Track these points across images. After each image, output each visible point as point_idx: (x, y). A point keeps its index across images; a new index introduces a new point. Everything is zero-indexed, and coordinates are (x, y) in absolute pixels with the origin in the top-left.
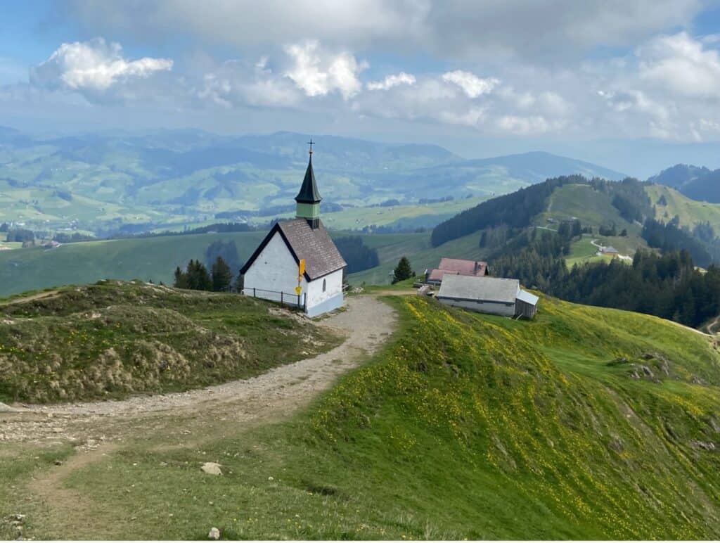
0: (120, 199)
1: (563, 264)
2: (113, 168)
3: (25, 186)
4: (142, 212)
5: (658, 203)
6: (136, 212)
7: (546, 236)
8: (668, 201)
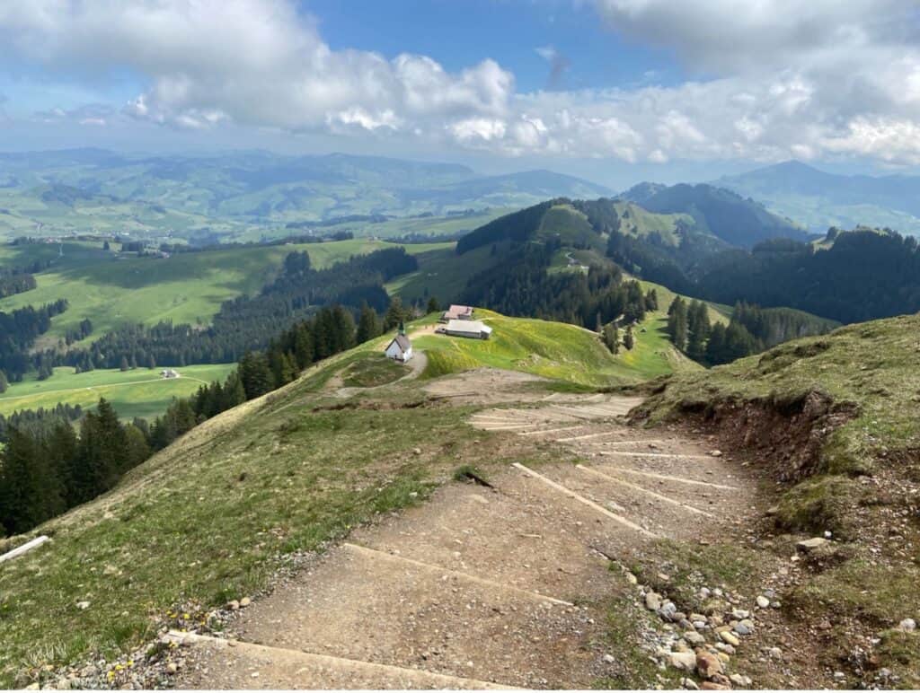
0: (205, 211)
1: (545, 272)
2: (197, 185)
3: (125, 201)
4: (226, 222)
5: (623, 216)
6: (219, 222)
7: (537, 249)
8: (630, 215)
